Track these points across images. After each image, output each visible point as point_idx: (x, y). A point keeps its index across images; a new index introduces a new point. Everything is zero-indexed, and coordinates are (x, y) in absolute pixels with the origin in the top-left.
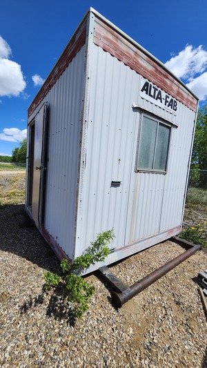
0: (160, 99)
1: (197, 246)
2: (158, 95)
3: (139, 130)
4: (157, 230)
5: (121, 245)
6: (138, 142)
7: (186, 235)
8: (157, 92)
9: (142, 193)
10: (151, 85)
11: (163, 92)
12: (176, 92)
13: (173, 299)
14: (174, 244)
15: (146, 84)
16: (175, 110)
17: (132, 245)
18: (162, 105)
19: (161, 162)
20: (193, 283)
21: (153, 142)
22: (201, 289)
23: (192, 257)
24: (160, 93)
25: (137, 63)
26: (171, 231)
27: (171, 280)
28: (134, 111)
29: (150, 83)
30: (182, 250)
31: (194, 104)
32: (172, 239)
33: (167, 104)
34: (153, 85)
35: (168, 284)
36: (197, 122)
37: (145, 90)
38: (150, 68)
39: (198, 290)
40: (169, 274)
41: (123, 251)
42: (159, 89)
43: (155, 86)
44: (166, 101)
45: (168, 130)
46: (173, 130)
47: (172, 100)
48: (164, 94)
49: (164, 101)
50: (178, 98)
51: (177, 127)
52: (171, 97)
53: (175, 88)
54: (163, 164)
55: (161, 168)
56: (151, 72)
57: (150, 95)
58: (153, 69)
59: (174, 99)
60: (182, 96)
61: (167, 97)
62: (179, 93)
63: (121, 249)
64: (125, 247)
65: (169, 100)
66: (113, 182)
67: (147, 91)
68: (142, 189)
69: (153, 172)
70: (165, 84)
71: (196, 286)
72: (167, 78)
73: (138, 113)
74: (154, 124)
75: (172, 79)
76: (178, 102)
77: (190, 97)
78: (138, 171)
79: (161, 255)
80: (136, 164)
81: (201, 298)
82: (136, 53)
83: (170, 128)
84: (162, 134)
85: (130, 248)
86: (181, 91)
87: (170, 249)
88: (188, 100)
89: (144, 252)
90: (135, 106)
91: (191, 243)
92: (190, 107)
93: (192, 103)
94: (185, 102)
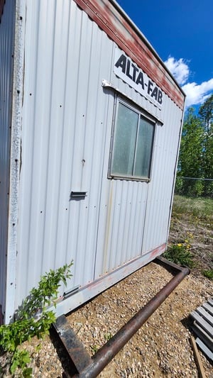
0: (142, 83)
1: (184, 270)
2: (139, 78)
3: (113, 121)
4: (139, 252)
5: (88, 280)
6: (112, 137)
7: (172, 253)
8: (137, 74)
9: (118, 207)
10: (129, 62)
11: (145, 76)
12: (161, 80)
13: (158, 362)
14: (159, 267)
15: (123, 58)
16: (161, 103)
17: (105, 277)
18: (145, 92)
19: (144, 167)
20: (182, 328)
21: (133, 140)
22: (193, 339)
23: (180, 286)
24: (141, 76)
25: (109, 22)
26: (155, 251)
27: (156, 328)
28: (105, 92)
29: (128, 58)
30: (169, 277)
31: (181, 100)
32: (157, 261)
33: (151, 93)
34: (131, 62)
35: (151, 335)
36: (184, 122)
37: (121, 66)
38: (128, 37)
39: (190, 340)
40: (152, 318)
41: (93, 287)
42: (140, 70)
43: (135, 64)
44: (149, 89)
45: (152, 127)
46: (158, 127)
47: (156, 89)
48: (146, 79)
49: (146, 88)
50: (164, 88)
51: (162, 124)
52: (155, 85)
53: (160, 75)
54: (146, 169)
55: (143, 174)
56: (128, 42)
57: (128, 74)
58: (132, 40)
59: (159, 89)
60: (168, 88)
61: (150, 83)
62: (164, 83)
63: (88, 286)
64: (95, 282)
65: (153, 88)
66: (72, 193)
67: (123, 67)
68: (118, 202)
69: (133, 180)
70: (148, 65)
71: (187, 334)
72: (151, 58)
73: (111, 97)
74: (135, 116)
75: (157, 62)
76: (163, 92)
77: (177, 91)
78: (113, 178)
79: (143, 287)
80: (110, 168)
81: (195, 355)
82: (107, 7)
83: (154, 125)
84: (144, 130)
85: (102, 282)
86: (166, 80)
87: (154, 276)
88: (174, 94)
89: (122, 283)
90: (107, 85)
91: (178, 266)
92: (177, 102)
93: (178, 98)
94: (171, 95)
